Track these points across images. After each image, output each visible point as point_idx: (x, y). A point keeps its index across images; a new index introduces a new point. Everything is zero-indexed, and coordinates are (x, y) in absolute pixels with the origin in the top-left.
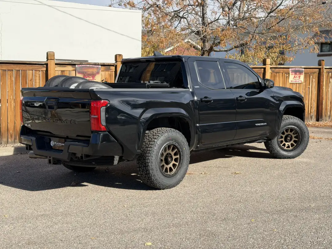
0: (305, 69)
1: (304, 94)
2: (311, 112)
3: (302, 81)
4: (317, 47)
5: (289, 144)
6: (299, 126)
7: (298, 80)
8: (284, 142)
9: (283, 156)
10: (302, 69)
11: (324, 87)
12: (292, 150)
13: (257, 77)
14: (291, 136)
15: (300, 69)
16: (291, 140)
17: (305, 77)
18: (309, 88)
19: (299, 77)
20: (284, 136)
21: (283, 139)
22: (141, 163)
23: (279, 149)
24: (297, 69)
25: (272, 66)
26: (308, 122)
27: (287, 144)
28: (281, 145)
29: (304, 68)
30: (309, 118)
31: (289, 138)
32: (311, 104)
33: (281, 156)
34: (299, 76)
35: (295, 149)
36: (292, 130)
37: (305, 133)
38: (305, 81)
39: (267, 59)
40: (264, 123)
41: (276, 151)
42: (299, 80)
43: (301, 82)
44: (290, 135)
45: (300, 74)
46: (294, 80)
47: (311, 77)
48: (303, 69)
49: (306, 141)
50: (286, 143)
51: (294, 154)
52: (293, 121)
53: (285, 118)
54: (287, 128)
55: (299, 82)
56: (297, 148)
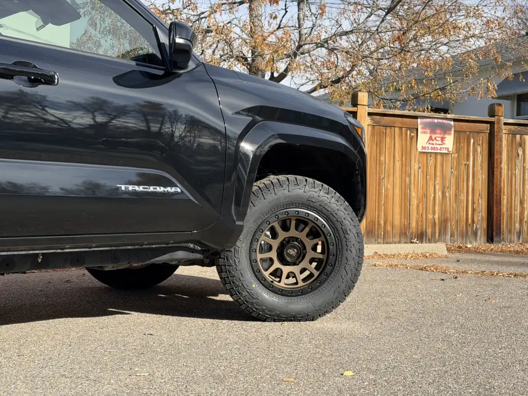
0: (457, 123)
1: (455, 178)
2: (473, 222)
3: (451, 149)
4: (494, 86)
5: (296, 270)
6: (324, 211)
7: (439, 147)
8: (277, 265)
9: (270, 310)
10: (449, 122)
11: (504, 166)
12: (302, 292)
13: (152, 25)
14: (301, 242)
15: (444, 121)
16: (301, 256)
17: (457, 141)
18: (468, 166)
19: (443, 139)
20: (275, 244)
21: (273, 255)
23: (255, 286)
24: (436, 121)
25: (371, 110)
26: (466, 243)
27: (286, 269)
28: (266, 273)
29: (455, 120)
30: (469, 233)
31: (293, 252)
32: (473, 203)
33: (263, 311)
34: (440, 136)
35: (313, 290)
36: (302, 222)
37: (345, 232)
38: (458, 149)
39: (359, 93)
40: (165, 187)
41: (245, 293)
42: (442, 146)
43: (446, 152)
44: (297, 239)
45: (445, 133)
46: (430, 146)
47: (472, 141)
48: (452, 123)
49: (352, 263)
50: (282, 267)
51: (310, 305)
52: (301, 191)
53: (275, 181)
54: (282, 214)
55: (442, 152)
56: (321, 284)
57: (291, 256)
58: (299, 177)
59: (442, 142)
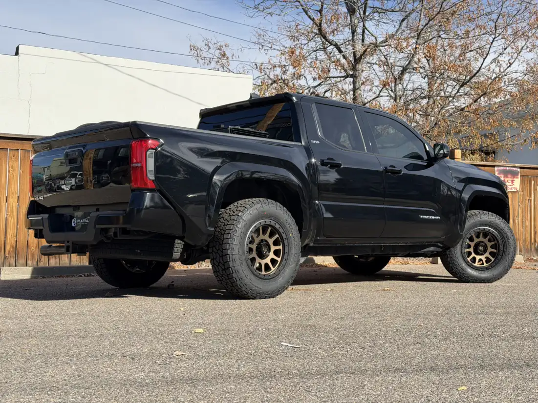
0: (522, 170)
1: (521, 209)
2: (535, 241)
3: (518, 189)
5: (483, 257)
6: (498, 228)
7: (510, 187)
8: (473, 255)
9: (472, 278)
10: (517, 169)
12: (487, 269)
13: (423, 142)
14: (485, 244)
15: (513, 169)
16: (485, 251)
17: (523, 182)
18: (531, 201)
19: (513, 181)
20: (472, 244)
21: (471, 250)
22: (216, 251)
23: (464, 265)
24: (508, 168)
25: (464, 162)
26: (530, 256)
27: (478, 257)
28: (469, 259)
29: (521, 168)
30: (533, 250)
31: (481, 248)
32: (535, 228)
33: (468, 277)
34: (511, 179)
35: (492, 267)
36: (486, 234)
37: (508, 239)
38: (523, 189)
39: (456, 151)
40: (435, 216)
41: (460, 269)
42: (512, 187)
43: (515, 190)
44: (483, 242)
45: (514, 177)
47: (533, 182)
48: (519, 170)
49: (511, 254)
50: (476, 256)
51: (491, 275)
52: (487, 218)
53: (473, 214)
54: (476, 230)
55: (512, 190)
56: (496, 264)
57: (480, 250)
58: (485, 212)
59: (512, 183)
